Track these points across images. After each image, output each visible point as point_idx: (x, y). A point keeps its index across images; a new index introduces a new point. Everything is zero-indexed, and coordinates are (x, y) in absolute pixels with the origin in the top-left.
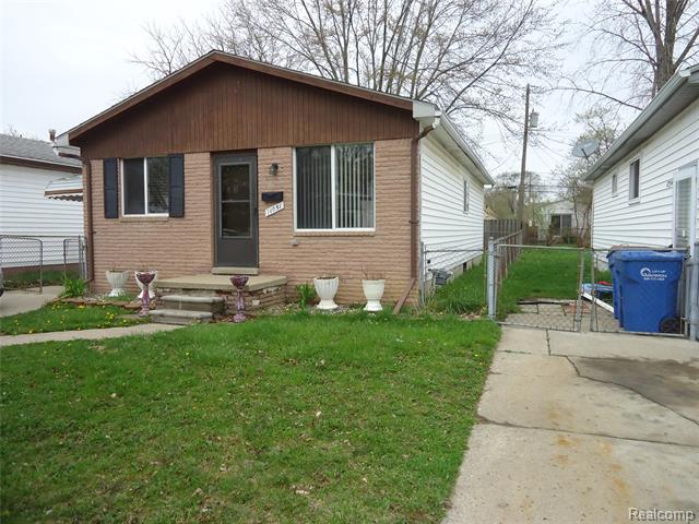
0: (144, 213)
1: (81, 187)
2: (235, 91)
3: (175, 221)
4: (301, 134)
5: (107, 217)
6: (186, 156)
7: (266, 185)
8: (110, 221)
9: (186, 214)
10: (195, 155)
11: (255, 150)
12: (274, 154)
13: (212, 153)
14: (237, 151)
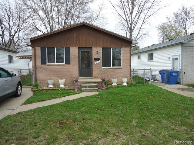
0: (55, 63)
1: (31, 55)
2: (86, 32)
3: (67, 65)
4: (104, 44)
5: (42, 64)
6: (70, 48)
7: (95, 56)
8: (43, 65)
9: (71, 63)
10: (73, 48)
11: (92, 48)
12: (97, 49)
13: (79, 47)
14: (87, 47)
